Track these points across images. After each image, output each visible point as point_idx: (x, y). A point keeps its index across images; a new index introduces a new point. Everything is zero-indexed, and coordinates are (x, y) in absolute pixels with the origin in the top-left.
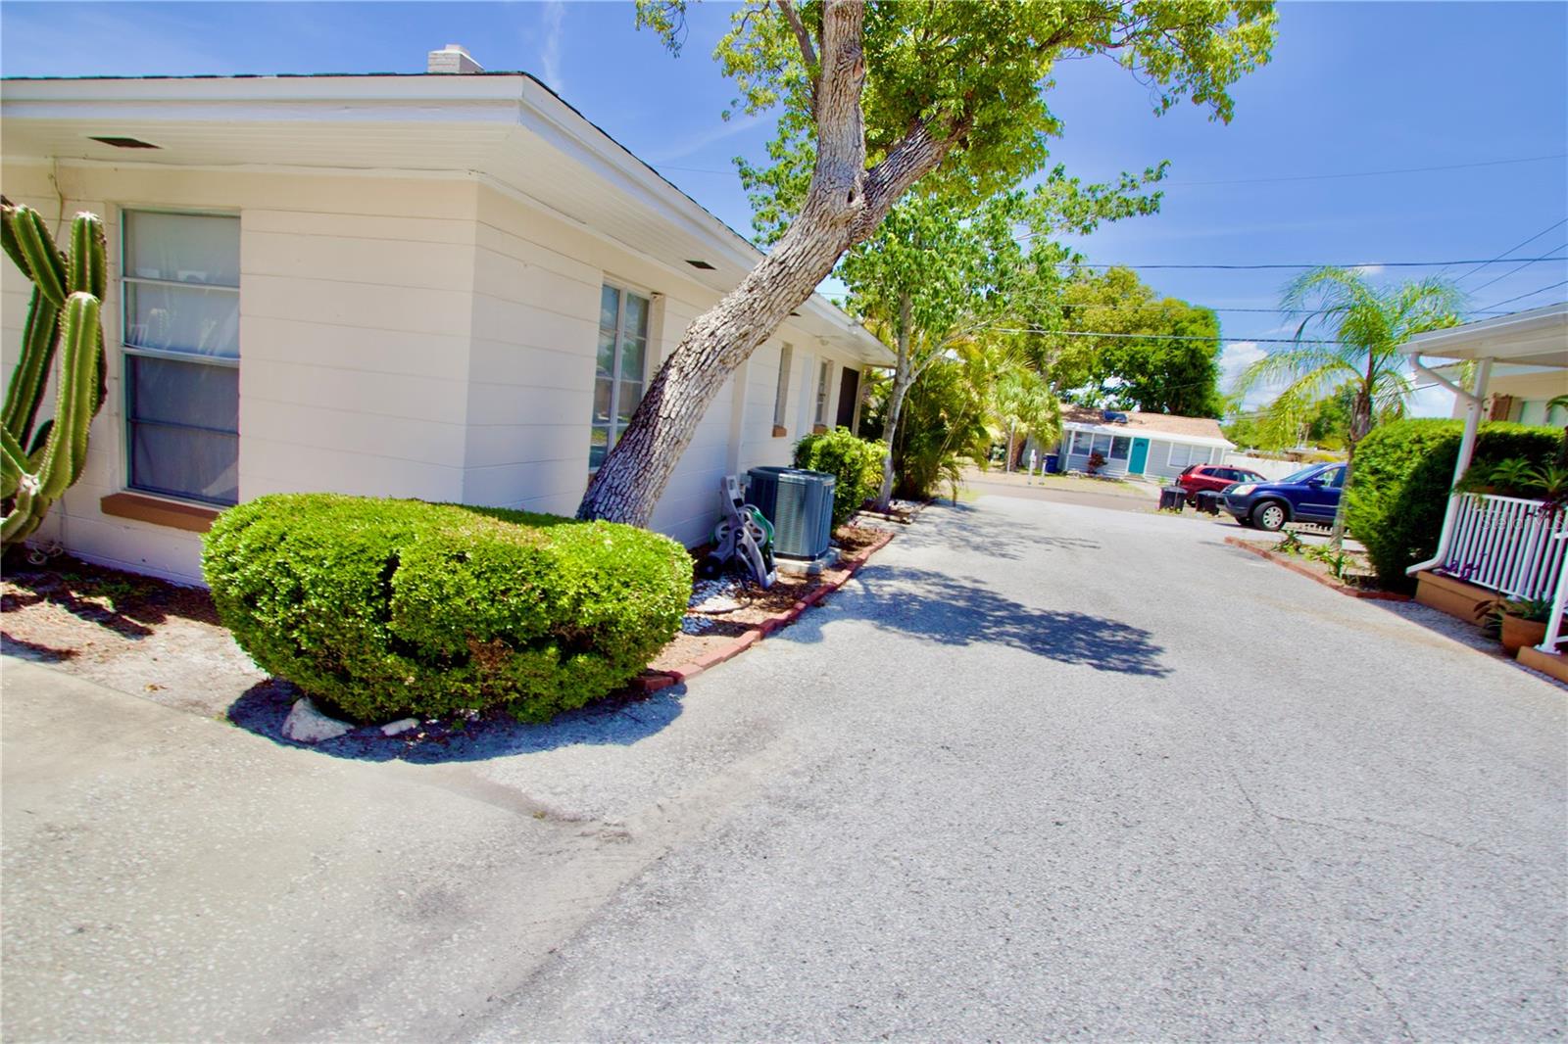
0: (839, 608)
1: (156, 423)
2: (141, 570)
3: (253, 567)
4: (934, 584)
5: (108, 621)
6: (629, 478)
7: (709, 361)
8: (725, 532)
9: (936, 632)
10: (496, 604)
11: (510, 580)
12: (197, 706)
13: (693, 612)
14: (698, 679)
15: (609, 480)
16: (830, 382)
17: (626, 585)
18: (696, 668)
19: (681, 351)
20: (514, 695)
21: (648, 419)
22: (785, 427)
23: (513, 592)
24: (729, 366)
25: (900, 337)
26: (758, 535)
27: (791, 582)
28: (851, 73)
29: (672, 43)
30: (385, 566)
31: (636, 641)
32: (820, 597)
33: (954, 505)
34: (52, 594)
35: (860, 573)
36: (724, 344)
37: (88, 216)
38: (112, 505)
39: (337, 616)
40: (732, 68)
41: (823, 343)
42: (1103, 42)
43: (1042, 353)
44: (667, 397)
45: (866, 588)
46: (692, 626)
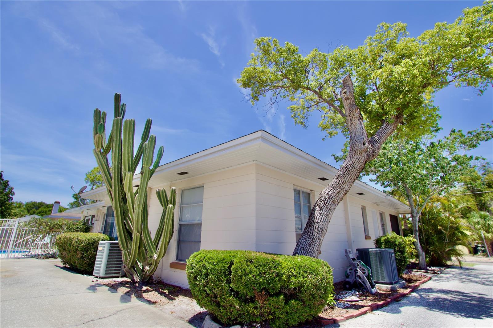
0: (408, 302)
1: (183, 241)
2: (176, 284)
3: (197, 267)
4: (456, 295)
5: (166, 296)
6: (307, 244)
7: (328, 202)
8: (350, 271)
9: (461, 313)
10: (262, 278)
11: (266, 269)
12: (182, 318)
13: (342, 301)
14: (344, 323)
15: (301, 245)
16: (385, 220)
17: (305, 272)
18: (343, 318)
19: (319, 201)
20: (271, 317)
21: (311, 224)
22: (370, 236)
23: (267, 273)
24: (336, 203)
25: (408, 199)
26: (364, 271)
27: (384, 292)
28: (354, 112)
29: (305, 127)
30: (229, 264)
31: (312, 295)
32: (398, 297)
33: (461, 267)
34: (155, 289)
35: (417, 290)
36: (332, 196)
37: (174, 188)
38: (173, 265)
39: (216, 281)
40: (324, 129)
41: (378, 205)
42: (444, 83)
43: (484, 203)
44: (316, 216)
45: (420, 295)
46: (341, 305)
